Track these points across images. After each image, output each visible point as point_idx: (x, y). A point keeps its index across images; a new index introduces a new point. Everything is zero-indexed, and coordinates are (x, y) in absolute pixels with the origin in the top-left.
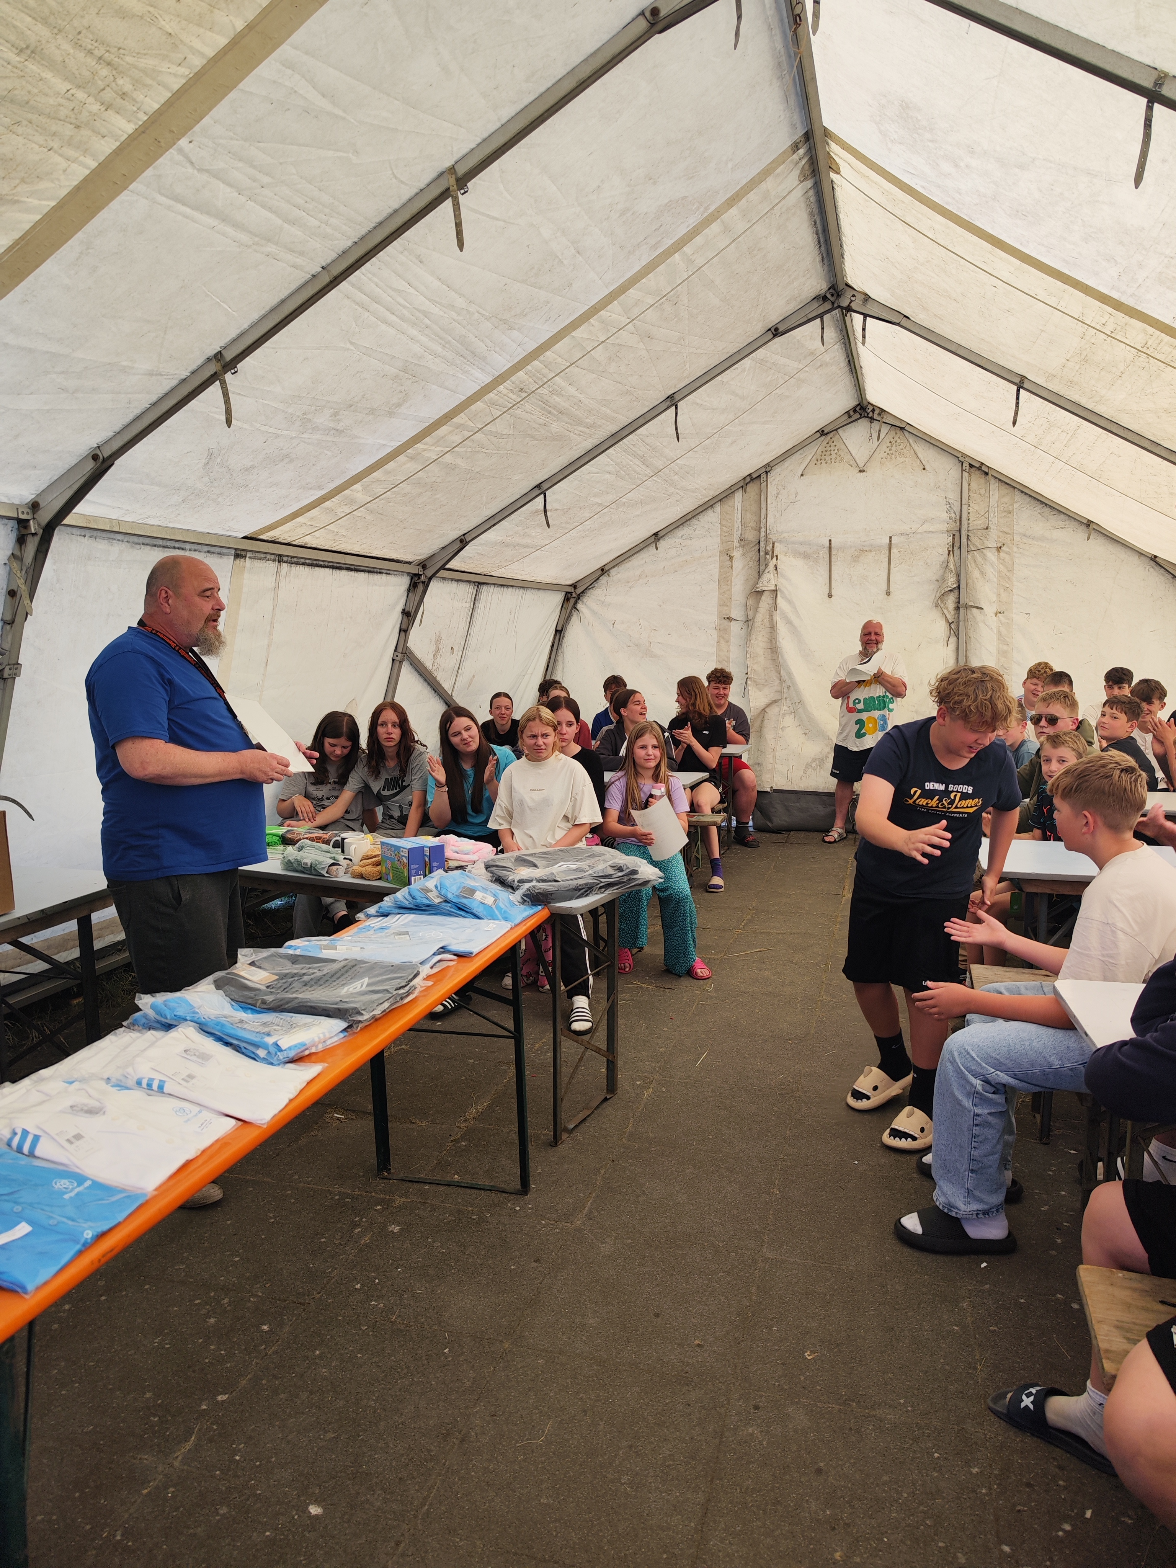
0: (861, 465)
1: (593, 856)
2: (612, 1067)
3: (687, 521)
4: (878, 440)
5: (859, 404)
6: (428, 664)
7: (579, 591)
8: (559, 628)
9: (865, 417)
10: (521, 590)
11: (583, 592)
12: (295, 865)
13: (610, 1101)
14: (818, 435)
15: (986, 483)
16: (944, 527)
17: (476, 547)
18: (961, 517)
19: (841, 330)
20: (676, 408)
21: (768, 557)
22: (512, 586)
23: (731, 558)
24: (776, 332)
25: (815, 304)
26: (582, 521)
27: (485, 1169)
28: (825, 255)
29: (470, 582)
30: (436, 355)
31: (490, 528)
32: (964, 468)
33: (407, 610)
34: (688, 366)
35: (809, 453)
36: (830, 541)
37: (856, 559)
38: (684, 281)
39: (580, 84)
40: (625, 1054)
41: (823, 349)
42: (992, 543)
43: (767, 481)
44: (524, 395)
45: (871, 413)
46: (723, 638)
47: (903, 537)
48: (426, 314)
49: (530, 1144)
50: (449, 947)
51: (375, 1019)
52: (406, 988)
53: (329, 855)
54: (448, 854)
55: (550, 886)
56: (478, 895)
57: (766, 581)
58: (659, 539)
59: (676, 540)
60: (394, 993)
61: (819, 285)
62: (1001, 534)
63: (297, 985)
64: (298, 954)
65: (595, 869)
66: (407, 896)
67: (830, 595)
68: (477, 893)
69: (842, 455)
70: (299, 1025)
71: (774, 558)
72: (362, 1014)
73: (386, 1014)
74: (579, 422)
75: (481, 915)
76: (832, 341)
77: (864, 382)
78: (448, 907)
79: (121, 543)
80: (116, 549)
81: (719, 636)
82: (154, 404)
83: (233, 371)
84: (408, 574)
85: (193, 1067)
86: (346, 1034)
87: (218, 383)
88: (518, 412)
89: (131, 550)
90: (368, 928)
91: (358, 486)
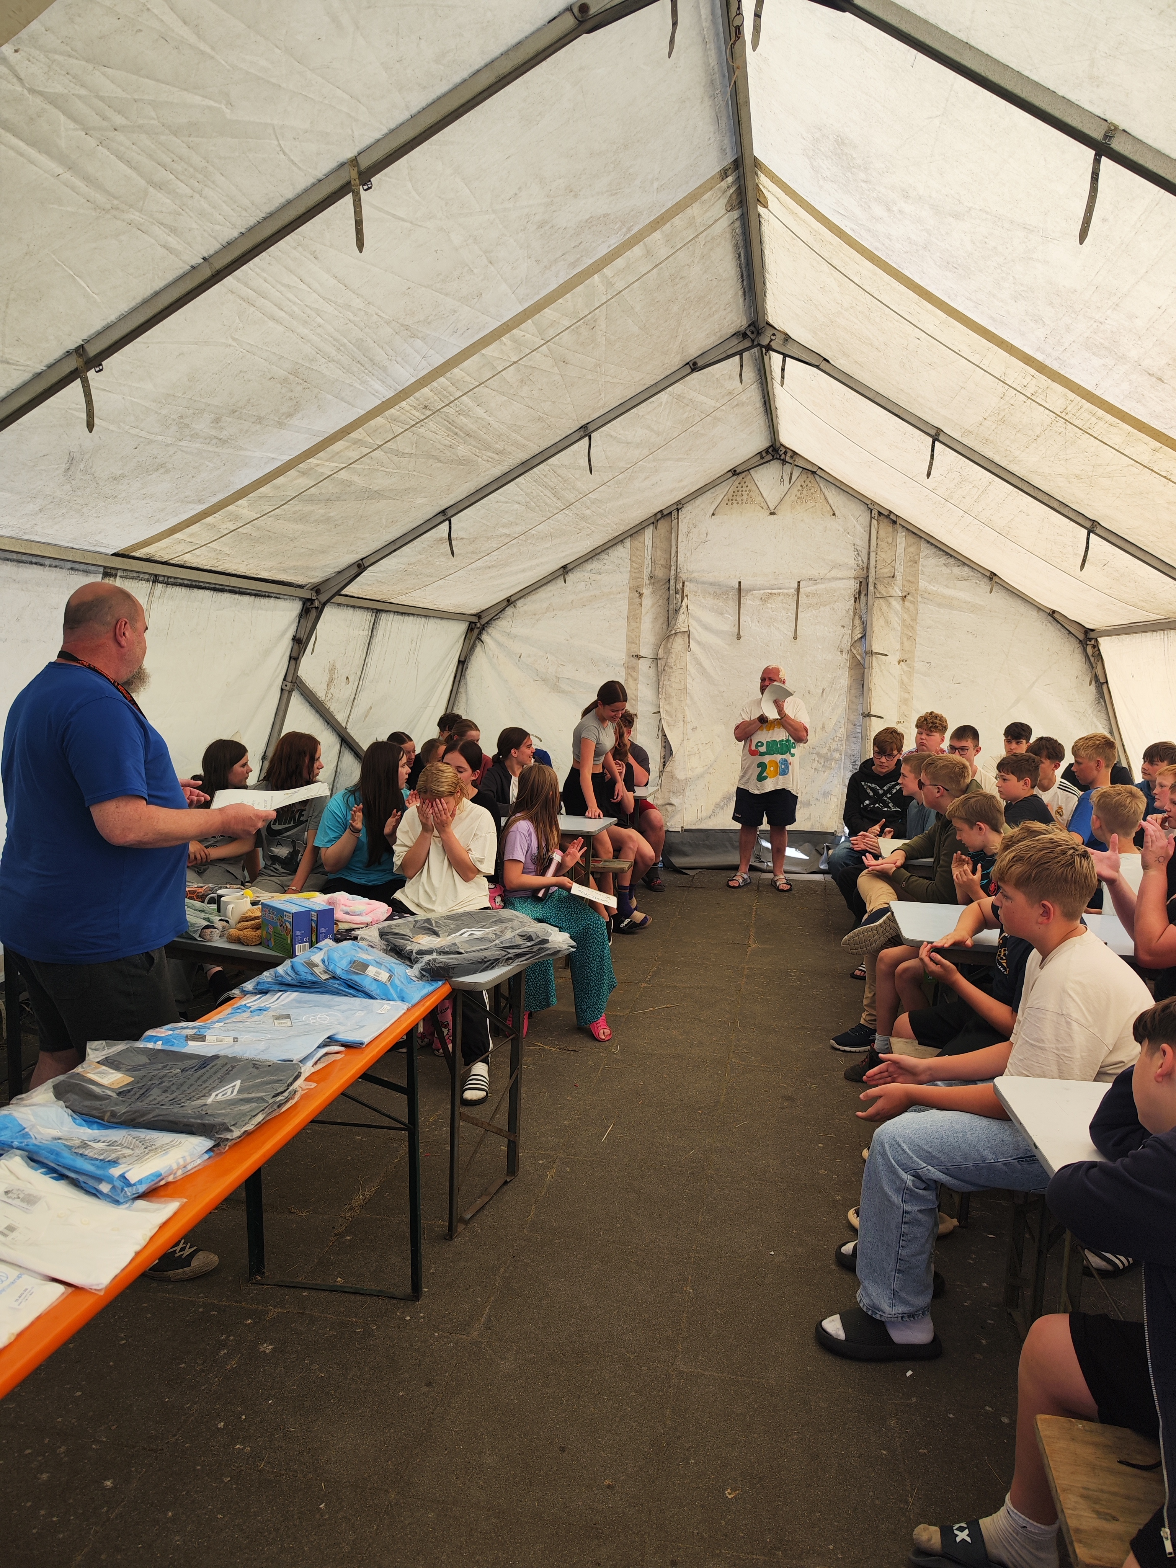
0: (772, 507)
1: (500, 921)
2: (513, 1147)
3: (596, 555)
4: (790, 483)
5: (772, 446)
6: (321, 695)
7: (483, 621)
8: (462, 659)
9: (777, 458)
10: (425, 619)
11: (487, 623)
13: (511, 1184)
14: (730, 474)
15: (893, 532)
16: (852, 573)
17: (374, 574)
18: (868, 564)
19: (759, 370)
20: (590, 439)
21: (678, 596)
22: (414, 615)
23: (641, 595)
24: (694, 366)
25: (735, 341)
26: (489, 552)
27: (372, 1270)
28: (747, 291)
29: (367, 609)
30: (330, 360)
31: (390, 554)
32: (873, 516)
33: (298, 636)
34: (603, 396)
35: (721, 492)
36: (740, 583)
37: (764, 600)
38: (603, 305)
39: (500, 81)
41: (741, 388)
42: (897, 591)
43: (678, 518)
44: (428, 413)
45: (783, 456)
46: (631, 676)
47: (811, 581)
50: (336, 1037)
51: (247, 1134)
52: (284, 1094)
53: (203, 915)
54: (338, 915)
55: (452, 959)
56: (371, 971)
57: (682, 622)
58: (567, 572)
59: (585, 574)
60: (271, 1101)
61: (739, 321)
62: (906, 583)
63: (155, 1092)
64: (159, 1048)
65: (502, 939)
66: (290, 971)
67: (739, 637)
68: (370, 968)
69: (754, 497)
70: (154, 1147)
71: (686, 598)
72: (231, 1131)
73: (260, 1126)
74: (488, 447)
75: (373, 994)
76: (750, 381)
77: (778, 423)
78: (336, 984)
81: (627, 674)
82: (3, 400)
83: (98, 369)
84: (300, 598)
85: (14, 1214)
86: (211, 1154)
87: (79, 380)
88: (422, 430)
90: (245, 1008)
91: (243, 502)
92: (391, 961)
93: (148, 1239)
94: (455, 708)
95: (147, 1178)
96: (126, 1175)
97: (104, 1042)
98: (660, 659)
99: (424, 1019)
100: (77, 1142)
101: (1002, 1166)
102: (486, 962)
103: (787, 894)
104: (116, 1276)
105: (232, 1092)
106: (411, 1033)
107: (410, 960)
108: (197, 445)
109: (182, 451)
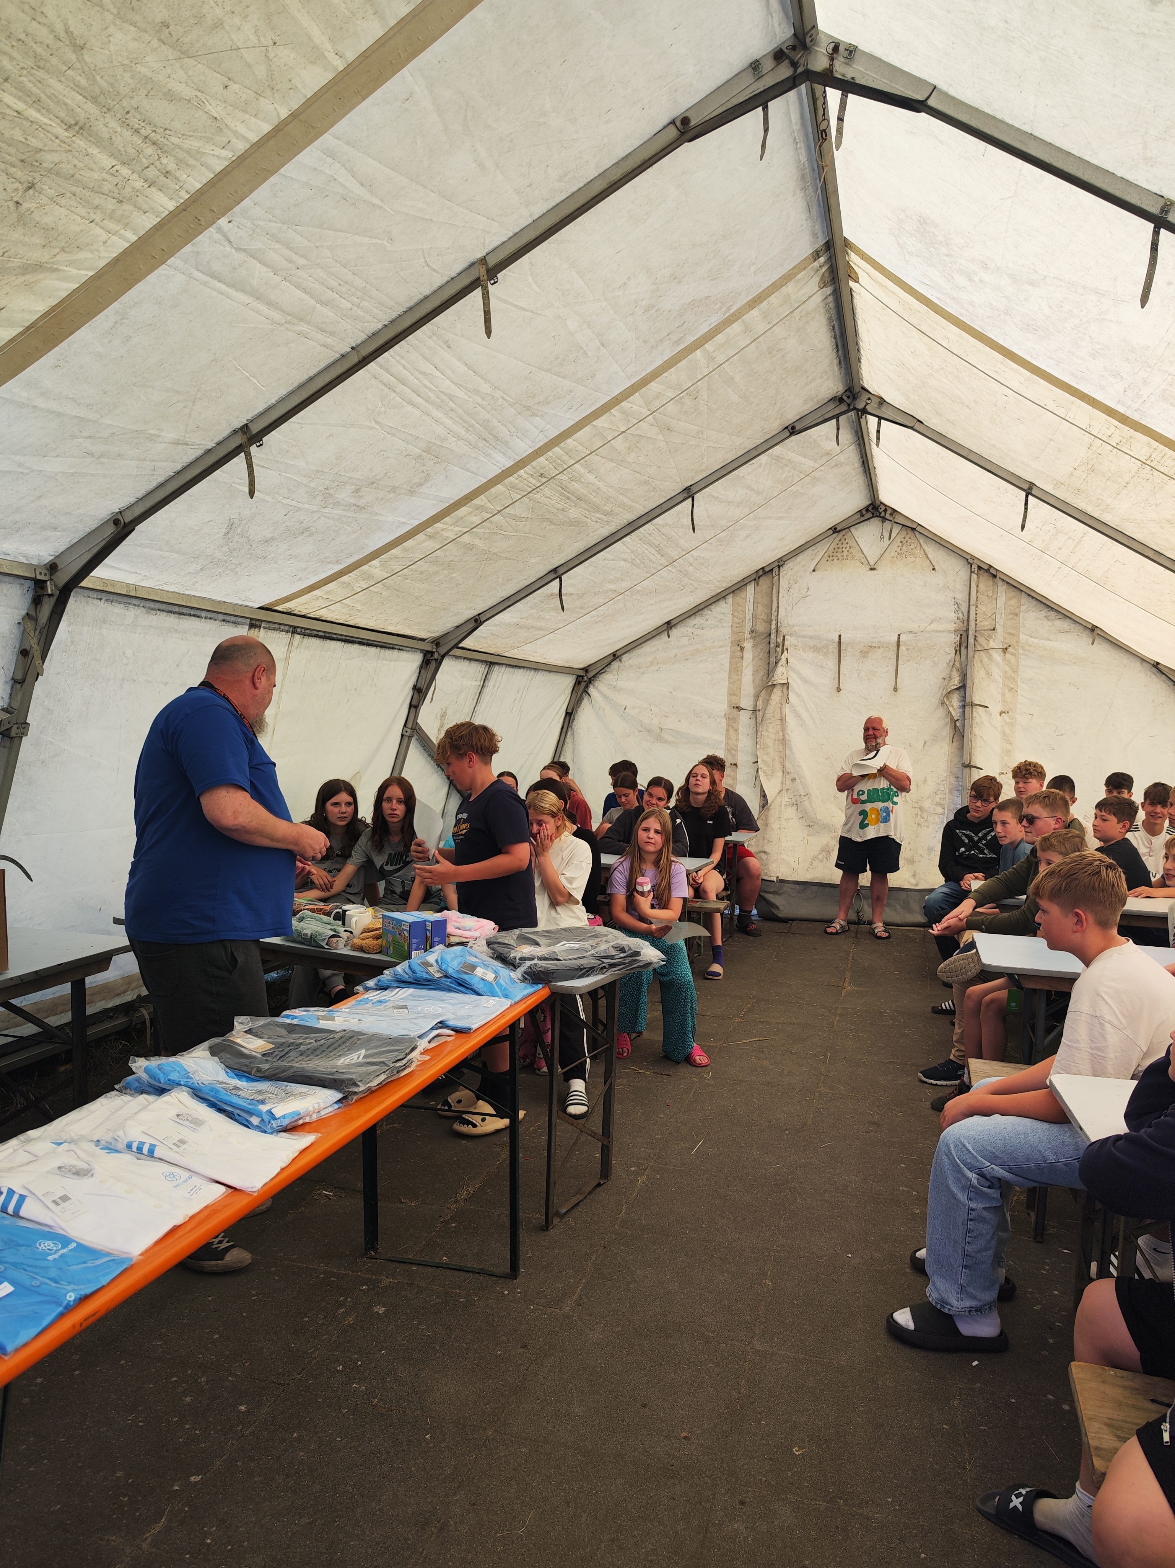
0: (872, 563)
1: (599, 936)
2: (606, 1152)
3: (699, 611)
4: (890, 539)
5: (872, 504)
7: (590, 675)
8: (569, 711)
9: (877, 516)
10: (533, 672)
11: (594, 676)
13: (604, 1186)
14: (831, 532)
15: (993, 586)
16: (952, 627)
17: (490, 628)
18: (968, 617)
19: (856, 432)
20: (693, 500)
21: (778, 649)
22: (524, 667)
23: (742, 649)
24: (792, 430)
25: (832, 406)
26: (596, 607)
27: (475, 1252)
28: (842, 359)
29: (481, 661)
30: (459, 438)
31: (505, 609)
32: (973, 570)
33: (417, 687)
34: (705, 460)
35: (822, 549)
36: (840, 636)
37: (864, 654)
38: (705, 376)
39: (611, 186)
40: (620, 1139)
41: (838, 449)
42: (998, 644)
43: (779, 575)
44: (544, 480)
46: (732, 727)
47: (911, 635)
48: (451, 397)
49: (520, 1227)
50: (446, 1022)
51: (371, 1092)
52: (402, 1062)
53: (330, 927)
54: (450, 929)
55: (552, 964)
56: (479, 971)
57: (781, 674)
58: (671, 628)
59: (688, 629)
60: (391, 1066)
61: (836, 387)
62: (1007, 636)
63: (292, 1054)
64: (296, 1024)
65: (597, 949)
66: (407, 970)
67: (839, 690)
68: (478, 969)
69: (854, 553)
70: (293, 1094)
71: (786, 652)
72: (358, 1086)
73: (382, 1086)
74: (597, 509)
75: (480, 991)
76: (847, 442)
77: (877, 482)
78: (447, 982)
79: (137, 608)
80: (132, 614)
81: (728, 725)
82: (178, 473)
83: (258, 444)
84: (421, 651)
85: (185, 1133)
86: (341, 1105)
87: (243, 454)
88: (538, 496)
89: (146, 616)
90: (367, 1001)
91: (375, 563)
92: (496, 965)
93: (289, 1161)
95: (289, 1115)
96: (272, 1112)
97: (249, 1018)
99: (525, 1015)
100: (231, 1087)
101: (1063, 1166)
102: (582, 969)
103: (885, 941)
104: (267, 1183)
105: (358, 1058)
106: (513, 1027)
107: (514, 965)
108: (338, 512)
109: (325, 517)
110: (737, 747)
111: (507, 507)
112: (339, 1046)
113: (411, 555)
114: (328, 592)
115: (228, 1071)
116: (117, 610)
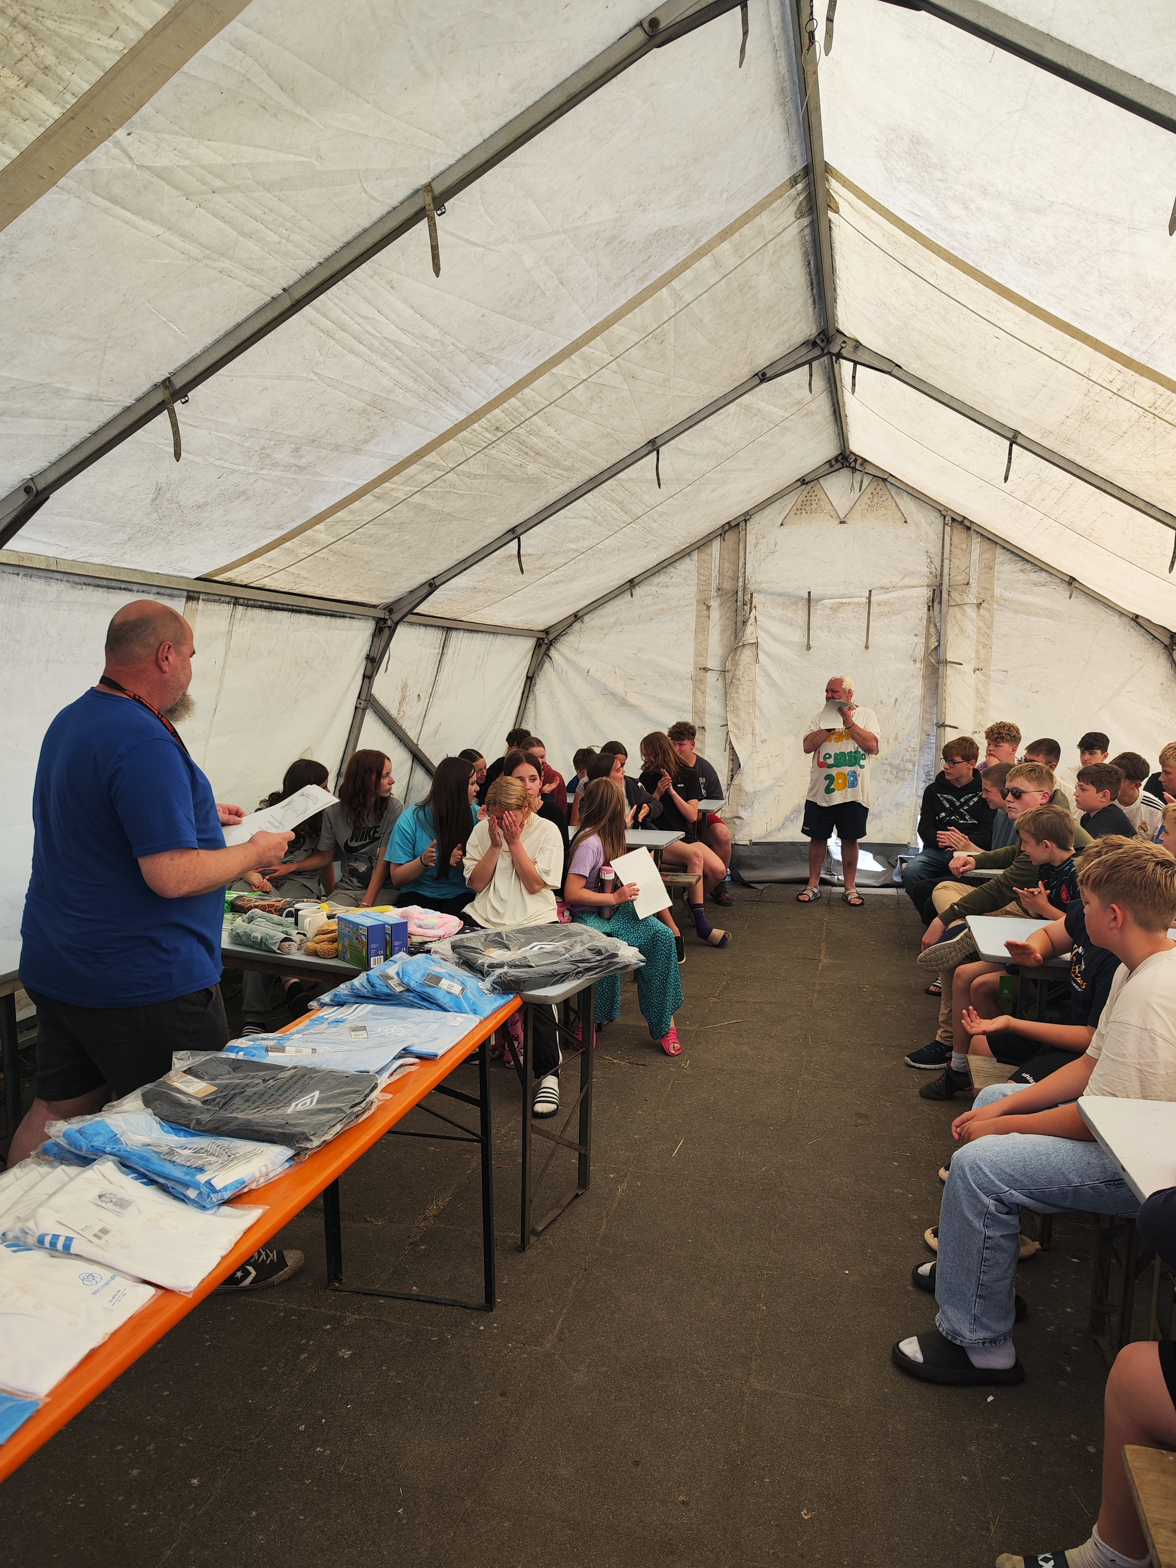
0: (842, 516)
1: (570, 935)
2: (584, 1161)
3: (663, 568)
4: (860, 490)
5: (842, 454)
6: (393, 712)
7: (551, 637)
8: (530, 675)
9: (846, 466)
10: (491, 636)
11: (555, 638)
12: (244, 939)
13: (582, 1197)
14: (799, 483)
15: (967, 538)
16: (925, 581)
17: (446, 592)
18: (942, 571)
19: (829, 379)
20: (658, 453)
21: (746, 607)
22: (482, 632)
23: (708, 607)
24: (762, 377)
25: (804, 350)
26: (555, 568)
27: (446, 1280)
29: (438, 627)
31: (461, 572)
32: (946, 522)
33: (371, 655)
34: (670, 410)
35: (789, 502)
36: (809, 593)
37: (834, 609)
38: (671, 318)
39: (571, 100)
41: (810, 397)
42: (972, 599)
43: (746, 529)
44: (500, 434)
45: (853, 463)
46: (699, 689)
47: (882, 590)
49: (496, 1249)
50: (411, 1049)
51: (326, 1143)
52: (361, 1105)
53: (281, 928)
54: (411, 928)
55: (522, 972)
56: (445, 984)
57: (750, 633)
58: (634, 587)
59: (652, 587)
60: (349, 1112)
61: (809, 330)
62: (981, 591)
63: (238, 1100)
64: (241, 1058)
65: (571, 953)
66: (366, 984)
67: (809, 648)
68: (443, 981)
69: (823, 506)
70: (237, 1155)
71: (754, 610)
72: (311, 1140)
73: (339, 1136)
74: (557, 464)
75: (447, 1006)
76: (819, 389)
77: (847, 431)
78: (410, 997)
79: (59, 582)
80: (55, 589)
81: (695, 687)
82: (95, 434)
83: (183, 400)
84: (374, 618)
85: (107, 1218)
86: (292, 1162)
87: (166, 412)
88: (493, 452)
89: (71, 591)
90: (322, 1020)
91: (320, 527)
92: (463, 974)
93: (233, 1245)
94: (523, 724)
95: (232, 1184)
96: (211, 1182)
97: (189, 1052)
98: (728, 671)
100: (165, 1149)
102: (556, 976)
103: (859, 908)
104: (203, 1279)
105: (311, 1103)
106: (483, 1045)
107: (482, 973)
108: (277, 473)
109: (263, 479)
110: (704, 709)
111: (461, 464)
112: (290, 1087)
113: (358, 518)
114: (270, 560)
115: (163, 1124)
116: (37, 585)
